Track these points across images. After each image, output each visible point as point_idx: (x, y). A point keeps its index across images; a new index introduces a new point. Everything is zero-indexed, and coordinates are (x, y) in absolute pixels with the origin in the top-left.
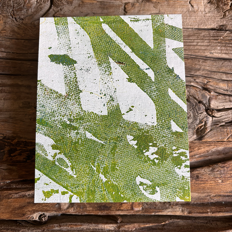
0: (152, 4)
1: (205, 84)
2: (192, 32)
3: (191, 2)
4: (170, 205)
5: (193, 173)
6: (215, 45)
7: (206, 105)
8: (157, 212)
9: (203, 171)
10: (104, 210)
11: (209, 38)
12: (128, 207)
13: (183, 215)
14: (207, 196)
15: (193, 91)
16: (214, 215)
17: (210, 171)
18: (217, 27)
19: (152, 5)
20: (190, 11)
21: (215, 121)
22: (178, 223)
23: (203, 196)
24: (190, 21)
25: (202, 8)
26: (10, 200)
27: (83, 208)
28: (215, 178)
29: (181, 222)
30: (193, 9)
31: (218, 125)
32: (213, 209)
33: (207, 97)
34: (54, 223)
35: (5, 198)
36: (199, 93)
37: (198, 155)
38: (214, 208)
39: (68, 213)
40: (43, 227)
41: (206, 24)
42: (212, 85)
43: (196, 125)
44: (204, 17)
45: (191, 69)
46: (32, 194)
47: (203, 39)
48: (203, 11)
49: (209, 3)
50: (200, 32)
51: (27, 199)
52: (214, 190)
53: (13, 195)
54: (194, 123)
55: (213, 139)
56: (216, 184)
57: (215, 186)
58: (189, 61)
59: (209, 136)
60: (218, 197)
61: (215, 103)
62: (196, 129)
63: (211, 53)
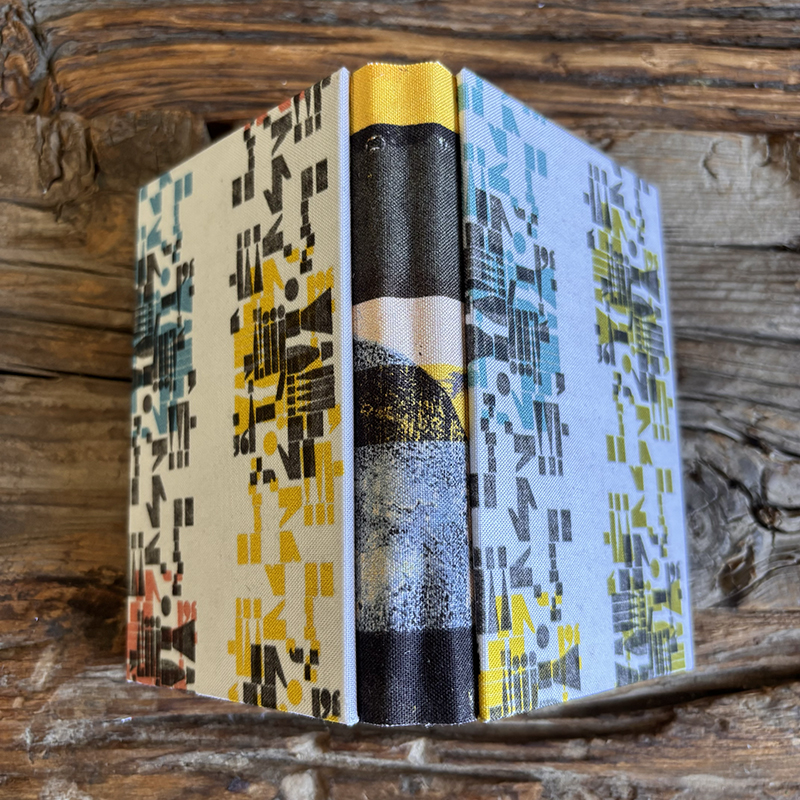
1: (754, 427)
2: (712, 257)
3: (711, 163)
5: (708, 711)
6: (784, 299)
7: (754, 495)
9: (741, 707)
11: (765, 276)
14: (755, 788)
15: (712, 448)
17: (763, 708)
18: (790, 243)
20: (705, 190)
21: (780, 546)
23: (741, 788)
24: (704, 223)
25: (743, 182)
26: (129, 780)
28: (782, 730)
30: (715, 185)
31: (790, 557)
33: (756, 468)
35: (116, 773)
36: (730, 453)
37: (724, 651)
41: (755, 233)
42: (774, 427)
43: (719, 558)
44: (751, 209)
45: (705, 377)
46: (200, 761)
47: (746, 280)
48: (746, 193)
49: (765, 165)
50: (737, 257)
51: (182, 778)
52: (777, 768)
53: (141, 763)
54: (715, 552)
55: (774, 603)
56: (784, 751)
57: (781, 757)
58: (702, 349)
59: (761, 595)
60: (789, 791)
61: (781, 486)
62: (721, 569)
63: (771, 325)
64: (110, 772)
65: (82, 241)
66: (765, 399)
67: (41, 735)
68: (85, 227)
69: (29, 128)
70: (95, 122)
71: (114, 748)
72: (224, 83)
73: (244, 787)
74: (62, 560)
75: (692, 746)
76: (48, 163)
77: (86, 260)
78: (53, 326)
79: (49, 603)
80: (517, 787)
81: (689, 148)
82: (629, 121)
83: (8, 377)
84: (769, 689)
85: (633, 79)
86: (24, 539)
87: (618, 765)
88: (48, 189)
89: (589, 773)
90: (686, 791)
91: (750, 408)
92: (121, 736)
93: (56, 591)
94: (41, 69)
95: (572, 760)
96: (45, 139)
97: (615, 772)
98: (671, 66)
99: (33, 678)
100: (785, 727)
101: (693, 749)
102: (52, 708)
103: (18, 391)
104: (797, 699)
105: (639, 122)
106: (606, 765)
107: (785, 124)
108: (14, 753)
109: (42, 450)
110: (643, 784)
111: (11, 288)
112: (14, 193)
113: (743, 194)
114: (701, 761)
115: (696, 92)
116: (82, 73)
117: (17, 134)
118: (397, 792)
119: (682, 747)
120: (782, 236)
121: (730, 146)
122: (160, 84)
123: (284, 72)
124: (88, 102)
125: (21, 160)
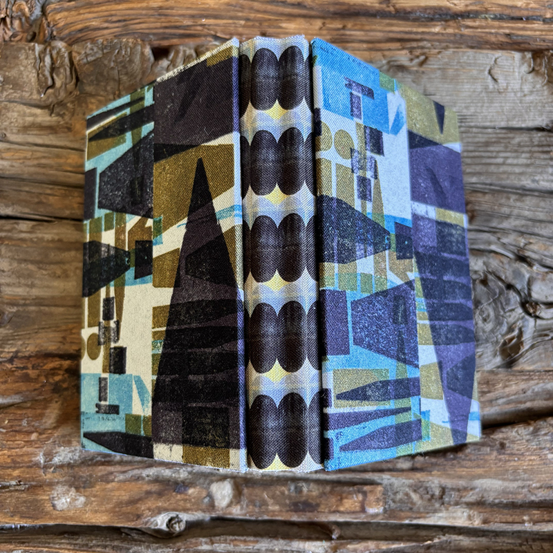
0: (409, 76)
1: (522, 249)
2: (494, 136)
3: (492, 71)
4: (443, 504)
5: (492, 436)
6: (543, 163)
7: (522, 294)
8: (416, 518)
9: (514, 434)
10: (304, 511)
11: (530, 148)
12: (356, 507)
13: (471, 526)
14: (523, 487)
15: (494, 263)
16: (536, 528)
17: (528, 434)
18: (547, 125)
19: (408, 78)
20: (490, 90)
21: (540, 328)
22: (459, 543)
23: (514, 488)
24: (490, 112)
25: (515, 84)
26: (109, 486)
27: (260, 507)
28: (541, 449)
29: (465, 541)
30: (496, 86)
31: (547, 335)
32: (534, 514)
33: (524, 276)
34: (200, 536)
35: (101, 481)
36: (507, 266)
37: (503, 398)
38: (538, 514)
39: (229, 516)
40: (178, 542)
41: (523, 119)
42: (536, 249)
43: (500, 336)
44: (521, 103)
45: (490, 216)
46: (156, 474)
47: (517, 150)
48: (518, 92)
49: (530, 72)
50: (511, 135)
51: (145, 484)
52: (538, 474)
53: (118, 475)
54: (497, 331)
55: (536, 365)
56: (542, 462)
57: (540, 467)
58: (487, 197)
59: (527, 360)
60: (546, 490)
61: (540, 288)
62: (501, 343)
63: (534, 181)
64: (97, 481)
65: (69, 129)
66: (530, 230)
67: (50, 457)
68: (70, 119)
69: (31, 52)
70: (75, 47)
71: (99, 465)
72: (163, 20)
73: (185, 490)
74: (61, 342)
75: (481, 459)
76: (44, 75)
77: (71, 141)
78: (51, 186)
79: (52, 372)
80: (366, 488)
81: (479, 62)
82: (438, 44)
83: (20, 221)
84: (532, 422)
85: (440, 15)
86: (35, 329)
87: (433, 473)
88: (44, 94)
89: (413, 479)
90: (477, 490)
91: (520, 236)
92: (104, 458)
93: (57, 363)
94: (37, 12)
95: (402, 470)
96: (42, 59)
97: (430, 478)
98: (467, 6)
99: (44, 421)
100: (543, 446)
101: (482, 462)
102: (57, 440)
103: (28, 230)
104: (551, 428)
105: (444, 45)
106: (425, 473)
107: (544, 45)
108: (33, 469)
109: (46, 270)
110: (449, 485)
111: (21, 161)
112: (21, 97)
113: (515, 93)
114: (487, 469)
115: (483, 23)
116: (66, 13)
117: (22, 57)
118: (286, 492)
119: (474, 460)
120: (541, 121)
121: (507, 60)
122: (119, 21)
123: (203, 12)
124: (70, 34)
125: (25, 74)
